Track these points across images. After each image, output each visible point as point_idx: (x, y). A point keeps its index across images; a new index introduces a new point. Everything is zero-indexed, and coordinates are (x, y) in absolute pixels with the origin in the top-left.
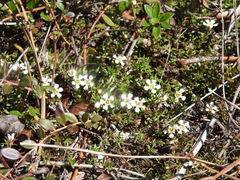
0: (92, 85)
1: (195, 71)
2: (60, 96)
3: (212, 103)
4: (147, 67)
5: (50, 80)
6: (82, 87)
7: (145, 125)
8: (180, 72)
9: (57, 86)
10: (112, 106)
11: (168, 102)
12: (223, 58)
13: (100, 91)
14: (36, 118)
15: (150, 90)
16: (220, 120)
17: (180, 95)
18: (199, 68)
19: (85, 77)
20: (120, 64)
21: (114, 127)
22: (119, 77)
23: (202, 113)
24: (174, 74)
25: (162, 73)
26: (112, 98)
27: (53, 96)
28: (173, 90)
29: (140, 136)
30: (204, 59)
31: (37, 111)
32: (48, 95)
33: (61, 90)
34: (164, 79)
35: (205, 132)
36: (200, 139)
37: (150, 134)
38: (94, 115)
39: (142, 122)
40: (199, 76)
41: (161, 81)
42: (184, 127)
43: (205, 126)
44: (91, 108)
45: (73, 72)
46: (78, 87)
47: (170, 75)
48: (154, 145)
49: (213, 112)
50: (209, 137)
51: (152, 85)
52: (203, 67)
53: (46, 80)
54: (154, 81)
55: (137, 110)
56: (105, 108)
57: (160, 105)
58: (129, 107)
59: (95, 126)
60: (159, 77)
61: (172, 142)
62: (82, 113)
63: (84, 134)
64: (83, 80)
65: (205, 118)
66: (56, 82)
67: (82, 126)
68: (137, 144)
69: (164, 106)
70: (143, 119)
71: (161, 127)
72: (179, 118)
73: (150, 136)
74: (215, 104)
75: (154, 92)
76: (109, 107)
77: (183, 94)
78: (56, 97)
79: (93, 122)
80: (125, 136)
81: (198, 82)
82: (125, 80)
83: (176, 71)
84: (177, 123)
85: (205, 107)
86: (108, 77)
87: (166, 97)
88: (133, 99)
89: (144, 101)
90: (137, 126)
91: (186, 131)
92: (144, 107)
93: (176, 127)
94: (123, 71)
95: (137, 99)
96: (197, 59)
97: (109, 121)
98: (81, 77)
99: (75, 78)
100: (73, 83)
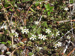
0: (28, 32)
1: (62, 25)
2: (18, 36)
3: (69, 36)
4: (46, 25)
5: (14, 31)
6: (25, 33)
7: (46, 44)
8: (57, 26)
9: (16, 33)
10: (35, 39)
11: (54, 36)
12: (71, 20)
13: (31, 34)
14: (10, 44)
15: (47, 33)
16: (72, 41)
17: (58, 33)
18: (63, 24)
19: (26, 29)
20: (37, 24)
21: (36, 46)
22: (37, 29)
23: (65, 39)
24: (55, 27)
25: (51, 26)
26: (35, 36)
27: (15, 36)
28: (55, 32)
29: (46, 48)
30: (65, 21)
31: (10, 42)
32: (14, 36)
33: (18, 34)
34: (52, 28)
35: (67, 46)
36: (65, 48)
37: (49, 47)
38: (29, 42)
39: (46, 43)
40: (63, 27)
41: (51, 29)
42: (60, 44)
43: (67, 44)
44: (28, 40)
45: (22, 28)
46: (23, 33)
47: (54, 27)
48: (50, 51)
49: (69, 39)
50: (68, 47)
51: (48, 31)
52: (65, 24)
53: (13, 31)
54: (49, 30)
55: (44, 40)
56: (33, 39)
57: (51, 37)
58: (41, 39)
59: (30, 46)
60: (50, 28)
61: (56, 50)
62: (26, 42)
63: (26, 48)
64: (25, 30)
65: (67, 41)
66: (16, 32)
67: (26, 46)
68: (44, 51)
69: (52, 38)
70: (46, 42)
71: (52, 45)
72: (58, 42)
73: (49, 48)
74: (70, 36)
75: (49, 33)
76: (34, 39)
77: (59, 33)
78: (16, 37)
79: (29, 44)
80: (40, 48)
81: (63, 29)
82: (39, 30)
83: (56, 25)
84: (57, 43)
85: (66, 37)
86: (33, 29)
87: (53, 35)
88: (42, 36)
89: (46, 36)
90: (44, 45)
91: (61, 45)
92: (46, 38)
93: (57, 44)
94: (38, 26)
95: (43, 36)
96: (63, 21)
97: (35, 43)
98: (24, 29)
99: (22, 30)
100: (22, 32)
